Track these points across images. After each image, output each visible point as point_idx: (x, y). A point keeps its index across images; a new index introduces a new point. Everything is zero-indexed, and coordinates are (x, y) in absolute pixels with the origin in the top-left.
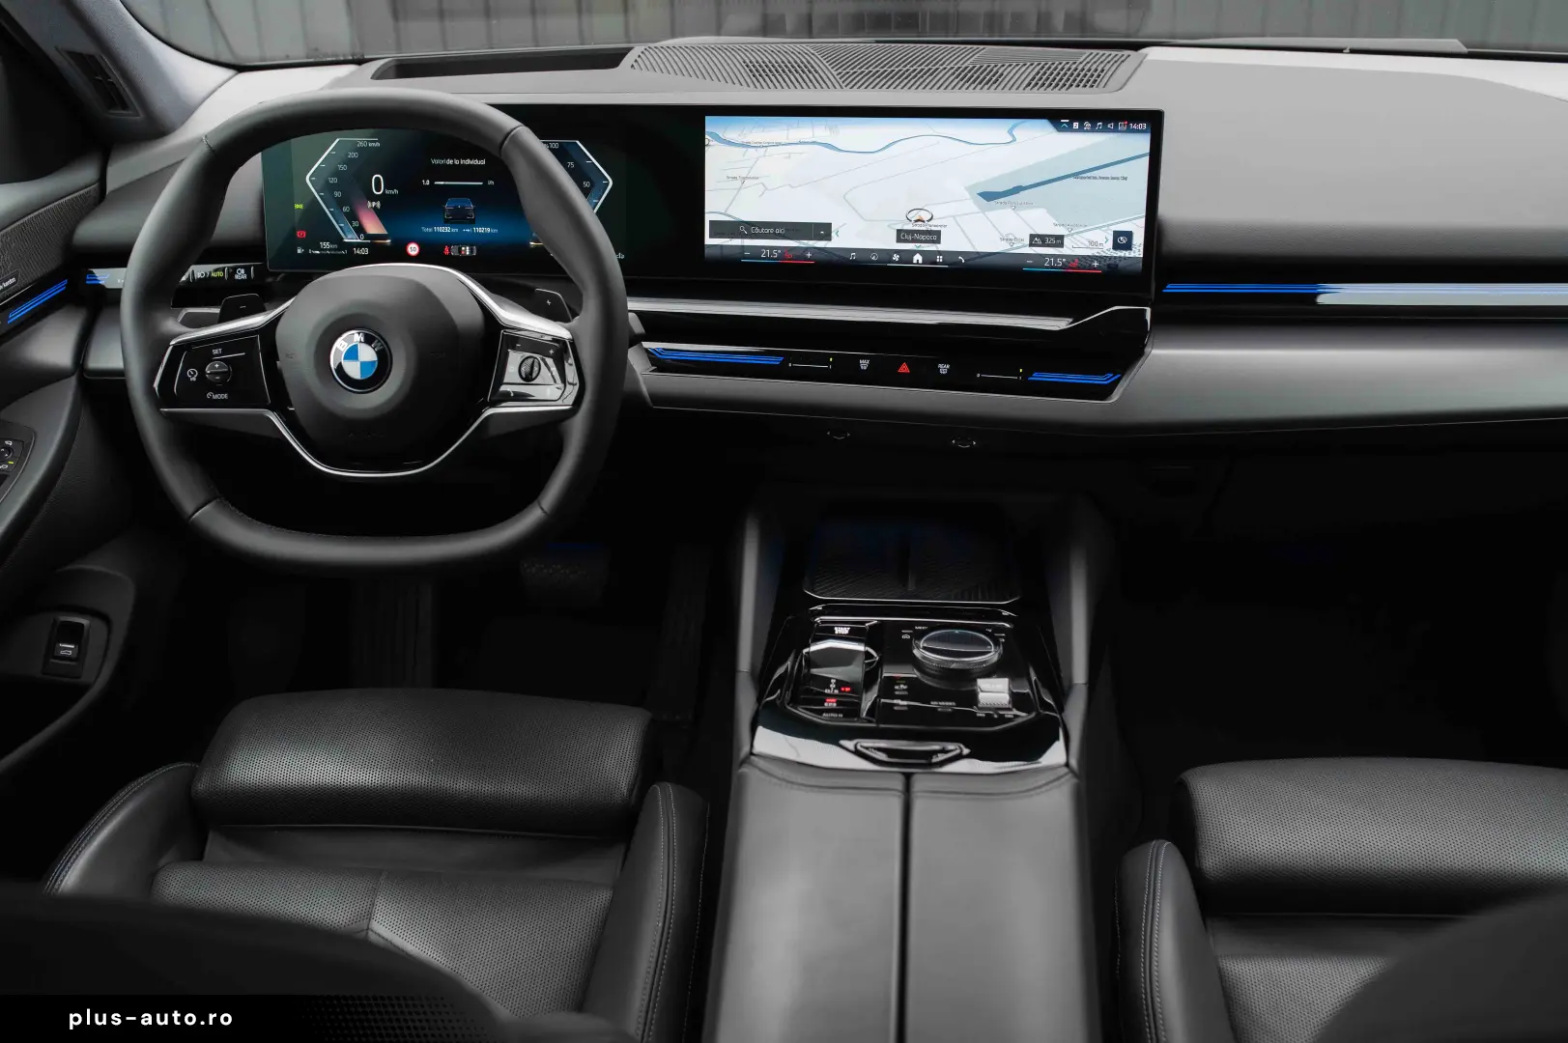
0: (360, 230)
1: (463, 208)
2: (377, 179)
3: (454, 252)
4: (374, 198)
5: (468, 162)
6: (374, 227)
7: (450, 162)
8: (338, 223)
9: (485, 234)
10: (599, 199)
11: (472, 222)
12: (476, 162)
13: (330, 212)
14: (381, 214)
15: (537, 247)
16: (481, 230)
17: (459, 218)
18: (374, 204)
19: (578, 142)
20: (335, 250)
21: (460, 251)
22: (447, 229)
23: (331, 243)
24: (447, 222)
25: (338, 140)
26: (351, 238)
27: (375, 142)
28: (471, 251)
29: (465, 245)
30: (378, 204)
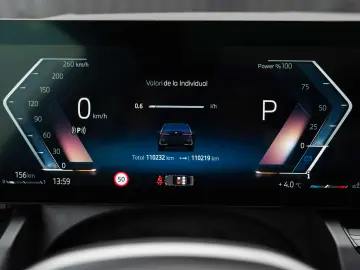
0: (62, 158)
1: (180, 134)
2: (84, 104)
3: (169, 182)
4: (80, 123)
5: (188, 83)
6: (77, 154)
7: (167, 83)
8: (37, 151)
9: (205, 162)
10: (337, 124)
11: (190, 149)
12: (196, 84)
13: (29, 138)
14: (85, 140)
15: (263, 177)
16: (200, 158)
17: (175, 145)
18: (79, 130)
19: (314, 62)
20: (32, 180)
21: (175, 180)
22: (162, 157)
23: (29, 172)
24: (161, 149)
25: (41, 60)
26: (50, 167)
27: (83, 62)
28: (188, 181)
29: (181, 175)
30: (84, 130)
